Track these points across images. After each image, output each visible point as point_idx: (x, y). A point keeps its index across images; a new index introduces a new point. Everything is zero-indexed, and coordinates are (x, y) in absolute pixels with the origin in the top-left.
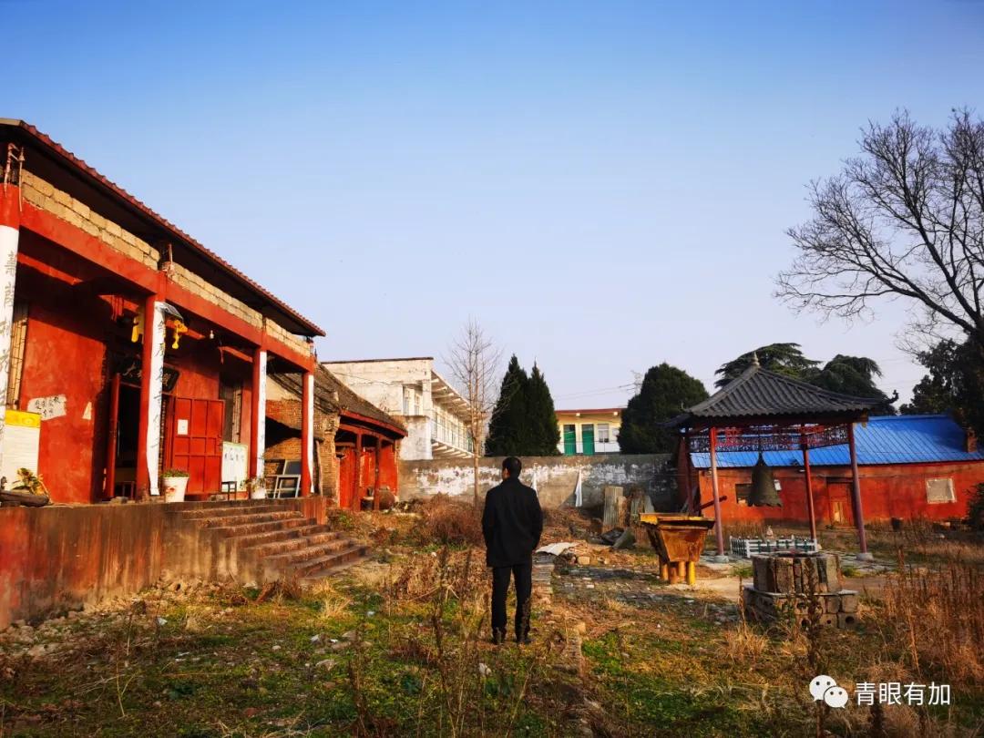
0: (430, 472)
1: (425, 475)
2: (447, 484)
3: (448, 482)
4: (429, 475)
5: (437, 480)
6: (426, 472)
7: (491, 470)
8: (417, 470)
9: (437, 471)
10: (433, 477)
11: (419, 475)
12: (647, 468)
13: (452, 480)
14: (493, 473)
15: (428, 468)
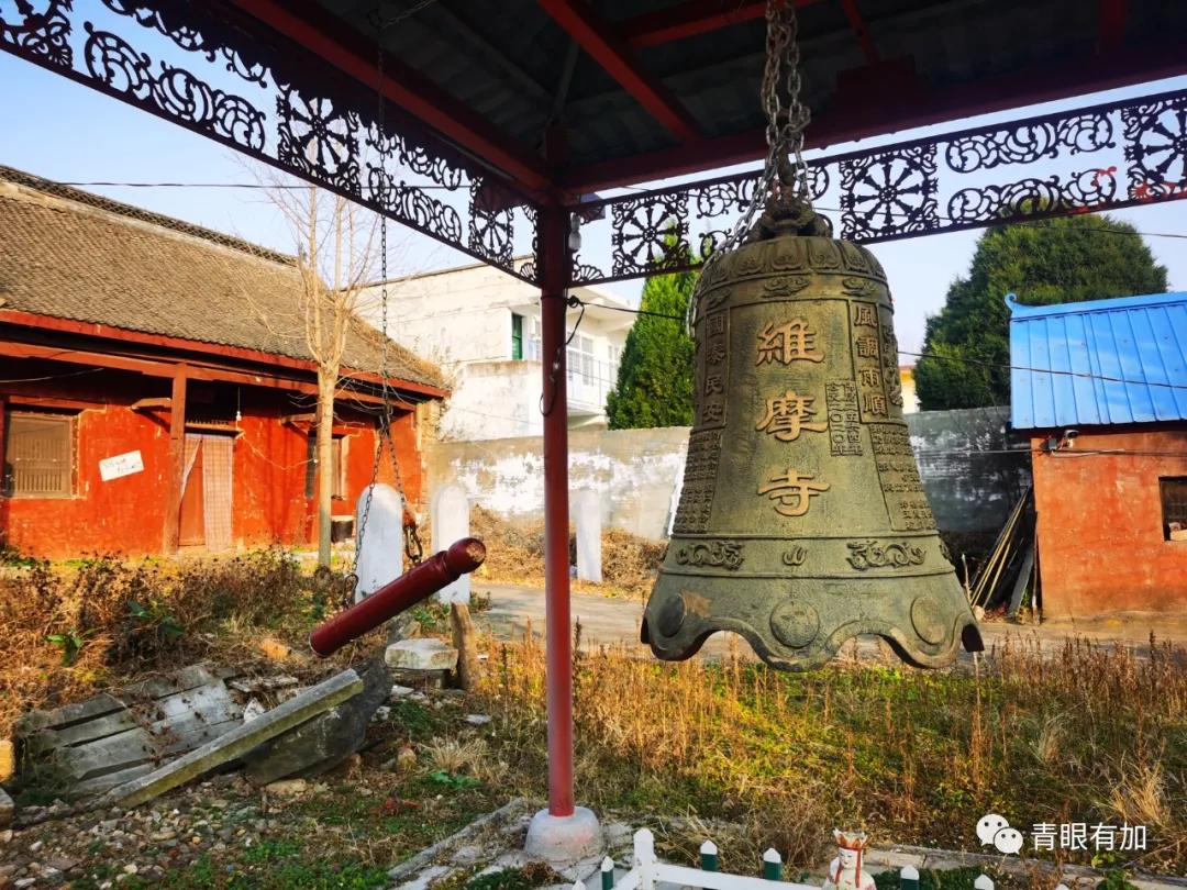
0: (481, 465)
1: (472, 472)
2: (511, 490)
3: (513, 485)
4: (480, 471)
5: (494, 482)
6: (474, 465)
7: (595, 458)
8: (458, 463)
9: (493, 463)
10: (487, 473)
11: (463, 473)
12: (950, 444)
13: (520, 481)
14: (597, 466)
15: (478, 458)
